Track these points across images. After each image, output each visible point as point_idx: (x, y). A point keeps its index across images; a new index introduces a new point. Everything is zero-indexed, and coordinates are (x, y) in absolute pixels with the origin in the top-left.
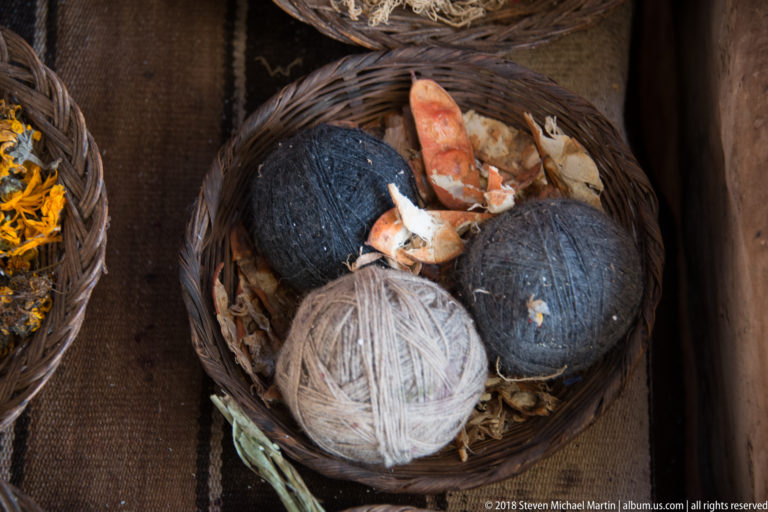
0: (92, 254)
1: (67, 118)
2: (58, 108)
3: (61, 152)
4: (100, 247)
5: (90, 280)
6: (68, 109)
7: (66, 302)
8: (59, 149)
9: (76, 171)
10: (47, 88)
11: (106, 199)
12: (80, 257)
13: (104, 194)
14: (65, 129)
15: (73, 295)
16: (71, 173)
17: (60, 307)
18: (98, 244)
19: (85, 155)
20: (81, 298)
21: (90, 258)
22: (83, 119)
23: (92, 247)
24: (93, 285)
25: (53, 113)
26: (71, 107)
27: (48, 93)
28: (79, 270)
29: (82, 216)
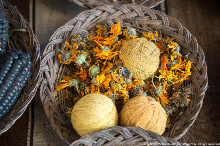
0: (204, 81)
1: (190, 41)
2: (187, 38)
3: (189, 52)
4: (206, 79)
5: (204, 89)
6: (191, 38)
7: (196, 96)
8: (188, 51)
9: (194, 56)
10: (183, 32)
11: (206, 64)
12: (199, 82)
13: (205, 62)
14: (189, 44)
15: (199, 94)
16: (193, 57)
17: (195, 98)
18: (205, 78)
19: (197, 51)
20: (202, 94)
21: (203, 82)
22: (196, 40)
23: (203, 78)
24: (206, 90)
25: (185, 40)
26: (192, 37)
27: (183, 34)
28: (199, 86)
29: (198, 70)
